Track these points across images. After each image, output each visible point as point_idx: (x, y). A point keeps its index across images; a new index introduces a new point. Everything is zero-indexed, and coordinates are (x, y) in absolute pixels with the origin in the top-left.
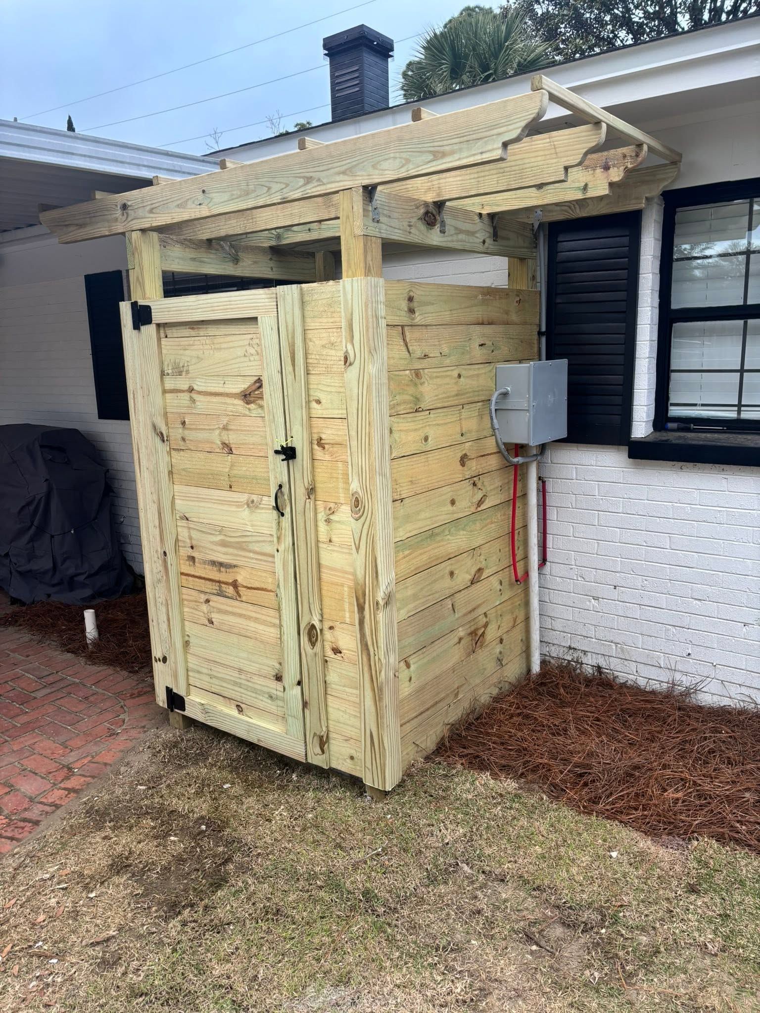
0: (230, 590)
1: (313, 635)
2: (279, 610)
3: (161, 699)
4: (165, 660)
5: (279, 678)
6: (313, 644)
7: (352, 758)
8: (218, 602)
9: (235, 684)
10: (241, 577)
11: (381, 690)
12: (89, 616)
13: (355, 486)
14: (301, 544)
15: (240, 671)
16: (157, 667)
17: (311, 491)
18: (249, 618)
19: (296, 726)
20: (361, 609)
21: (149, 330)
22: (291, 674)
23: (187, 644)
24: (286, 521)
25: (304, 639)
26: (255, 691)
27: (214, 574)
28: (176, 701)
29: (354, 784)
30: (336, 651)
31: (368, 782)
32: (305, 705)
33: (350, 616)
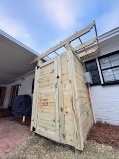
0: (46, 104)
1: (62, 110)
2: (55, 106)
3: (31, 129)
4: (33, 120)
5: (54, 121)
6: (62, 112)
7: (71, 140)
8: (44, 107)
9: (46, 124)
10: (48, 101)
11: (78, 120)
12: (24, 117)
13: (70, 79)
14: (59, 92)
15: (47, 121)
16: (32, 122)
17: (62, 82)
18: (48, 109)
19: (58, 132)
20: (72, 102)
22: (57, 120)
23: (37, 116)
24: (57, 89)
25: (60, 111)
26: (49, 125)
27: (43, 102)
28: (34, 129)
29: (72, 148)
30: (67, 113)
31: (76, 148)
32: (60, 126)
33: (69, 104)
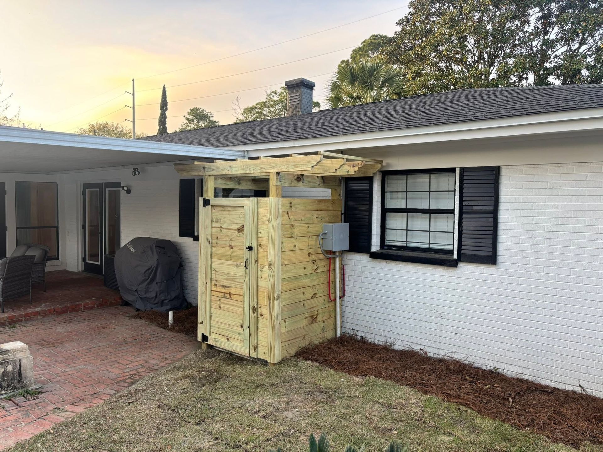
0: (228, 296)
1: (254, 310)
2: (244, 302)
3: (200, 338)
4: (202, 323)
5: (242, 327)
6: (254, 313)
7: (264, 353)
8: (223, 300)
9: (227, 330)
10: (232, 291)
11: (274, 327)
12: (171, 314)
13: (270, 259)
14: (252, 278)
15: (229, 325)
16: (199, 326)
17: (257, 261)
18: (233, 305)
19: (247, 342)
20: (270, 300)
21: (208, 207)
22: (246, 326)
23: (211, 316)
24: (248, 271)
25: (251, 311)
26: (233, 332)
27: (223, 290)
28: (205, 338)
29: (265, 363)
30: (261, 315)
31: (269, 361)
32: (250, 335)
33: (266, 303)
